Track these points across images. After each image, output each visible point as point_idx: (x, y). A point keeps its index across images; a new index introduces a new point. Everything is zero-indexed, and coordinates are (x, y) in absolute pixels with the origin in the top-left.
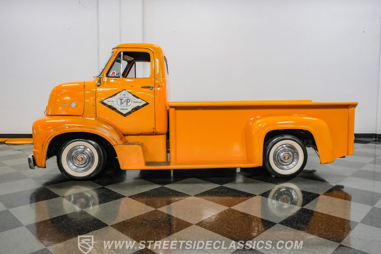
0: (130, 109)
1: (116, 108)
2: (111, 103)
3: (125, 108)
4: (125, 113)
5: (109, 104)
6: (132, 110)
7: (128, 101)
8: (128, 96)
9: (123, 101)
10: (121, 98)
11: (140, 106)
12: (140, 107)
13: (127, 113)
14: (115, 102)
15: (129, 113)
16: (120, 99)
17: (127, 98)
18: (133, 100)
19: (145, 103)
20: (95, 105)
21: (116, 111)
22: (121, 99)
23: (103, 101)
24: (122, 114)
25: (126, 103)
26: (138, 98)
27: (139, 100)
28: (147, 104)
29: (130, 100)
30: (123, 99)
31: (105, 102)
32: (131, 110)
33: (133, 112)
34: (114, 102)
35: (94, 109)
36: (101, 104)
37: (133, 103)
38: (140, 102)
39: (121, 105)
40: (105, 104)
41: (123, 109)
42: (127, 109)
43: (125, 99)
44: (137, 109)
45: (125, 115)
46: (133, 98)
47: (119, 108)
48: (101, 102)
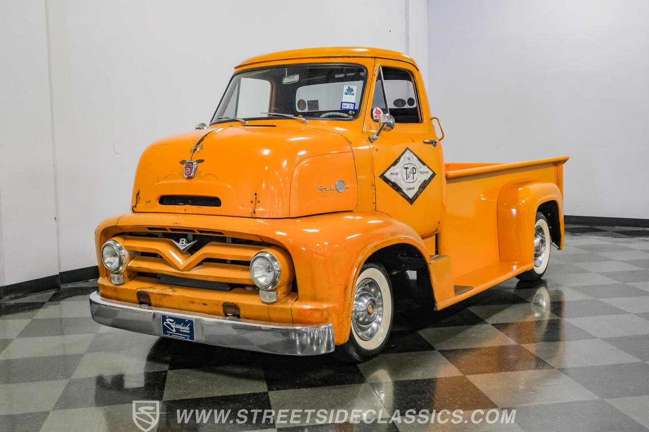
0: (416, 189)
1: (401, 187)
2: (395, 176)
3: (411, 185)
4: (412, 196)
5: (393, 181)
6: (419, 189)
7: (414, 171)
8: (413, 161)
9: (408, 171)
10: (406, 166)
11: (427, 179)
12: (427, 183)
13: (414, 197)
14: (400, 175)
15: (416, 196)
16: (405, 168)
17: (413, 166)
18: (420, 168)
19: (432, 173)
20: (374, 184)
21: (401, 193)
22: (406, 168)
23: (384, 175)
24: (408, 198)
25: (412, 175)
26: (424, 164)
27: (425, 169)
28: (434, 175)
29: (417, 170)
30: (408, 168)
31: (387, 175)
32: (418, 190)
33: (421, 192)
34: (397, 175)
35: (373, 194)
36: (381, 180)
37: (419, 174)
38: (427, 172)
39: (406, 180)
40: (387, 181)
41: (409, 189)
42: (413, 188)
43: (410, 167)
44: (424, 186)
45: (411, 201)
46: (419, 164)
47: (404, 186)
48: (383, 177)
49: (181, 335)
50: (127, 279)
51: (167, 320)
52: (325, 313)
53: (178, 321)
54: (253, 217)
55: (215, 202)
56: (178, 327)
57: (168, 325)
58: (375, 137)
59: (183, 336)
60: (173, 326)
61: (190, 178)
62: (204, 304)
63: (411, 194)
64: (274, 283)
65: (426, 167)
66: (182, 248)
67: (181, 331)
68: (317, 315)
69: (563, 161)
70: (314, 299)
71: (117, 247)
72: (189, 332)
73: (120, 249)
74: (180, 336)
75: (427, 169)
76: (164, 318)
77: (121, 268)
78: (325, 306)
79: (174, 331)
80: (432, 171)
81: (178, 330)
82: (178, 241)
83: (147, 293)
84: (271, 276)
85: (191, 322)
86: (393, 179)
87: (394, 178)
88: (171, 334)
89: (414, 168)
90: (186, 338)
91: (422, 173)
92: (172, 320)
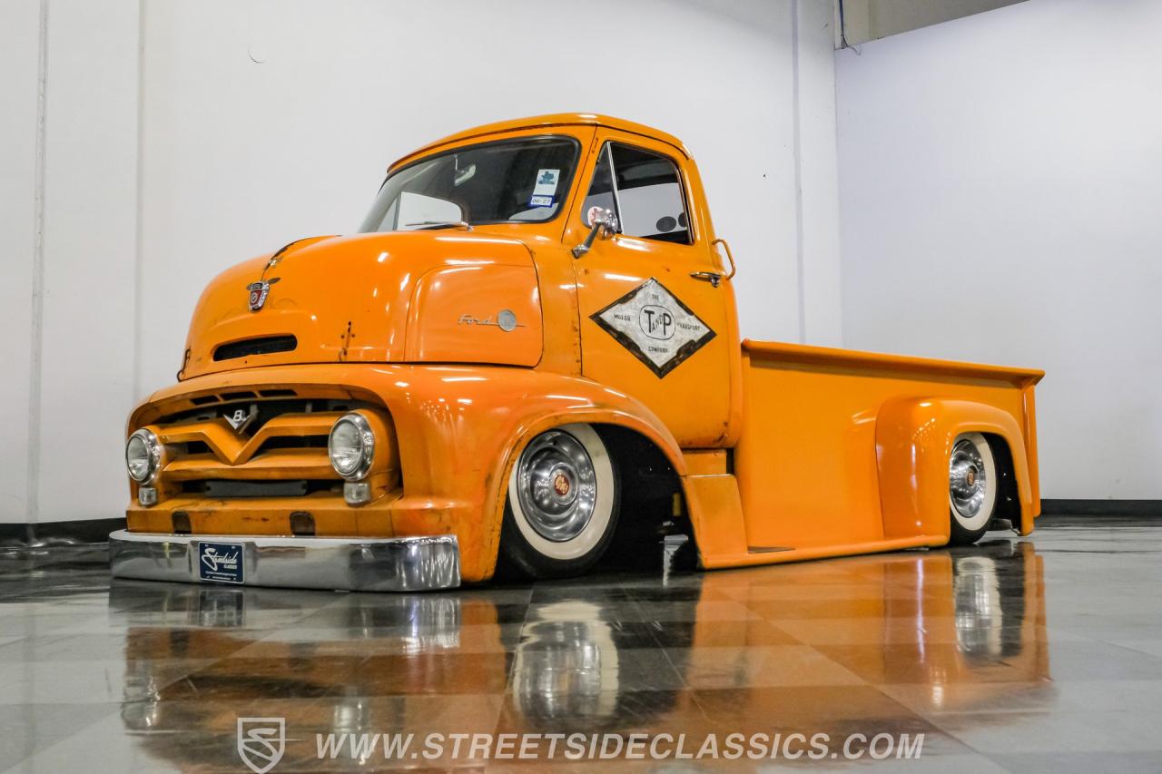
0: (672, 353)
1: (638, 343)
2: (624, 322)
3: (660, 344)
4: (663, 363)
5: (619, 329)
6: (679, 352)
7: (667, 320)
8: (665, 303)
9: (654, 318)
10: (649, 309)
11: (696, 339)
12: (697, 347)
13: (666, 365)
14: (634, 323)
15: (671, 365)
16: (646, 311)
17: (663, 311)
18: (680, 317)
19: (708, 331)
20: (578, 327)
21: (638, 354)
22: (650, 313)
23: (601, 316)
24: (651, 365)
25: (661, 326)
26: (689, 312)
27: (693, 321)
28: (710, 336)
29: (672, 319)
30: (653, 313)
31: (607, 316)
32: (675, 354)
33: (681, 360)
34: (627, 318)
35: (575, 344)
36: (594, 325)
37: (678, 328)
38: (696, 328)
39: (649, 334)
40: (607, 327)
41: (655, 350)
42: (665, 350)
43: (658, 313)
44: (689, 349)
45: (661, 372)
46: (676, 310)
47: (644, 343)
48: (597, 318)
49: (226, 574)
50: (161, 497)
51: (207, 551)
52: (446, 517)
53: (222, 550)
54: (343, 360)
55: (287, 343)
56: (222, 560)
57: (208, 560)
58: (583, 247)
59: (228, 577)
60: (215, 560)
61: (256, 310)
62: (265, 520)
63: (660, 360)
64: (363, 466)
65: (692, 317)
66: (235, 426)
67: (225, 567)
68: (431, 521)
69: (1033, 378)
70: (429, 493)
71: (149, 440)
72: (235, 567)
73: (153, 444)
74: (224, 576)
75: (695, 322)
76: (203, 547)
77: (153, 476)
78: (451, 504)
79: (216, 569)
80: (709, 328)
81: (220, 566)
82: (232, 416)
83: (185, 512)
84: (358, 455)
85: (239, 548)
86: (619, 325)
87: (621, 325)
88: (211, 576)
89: (665, 315)
90: (232, 578)
91: (684, 326)
92: (213, 550)
